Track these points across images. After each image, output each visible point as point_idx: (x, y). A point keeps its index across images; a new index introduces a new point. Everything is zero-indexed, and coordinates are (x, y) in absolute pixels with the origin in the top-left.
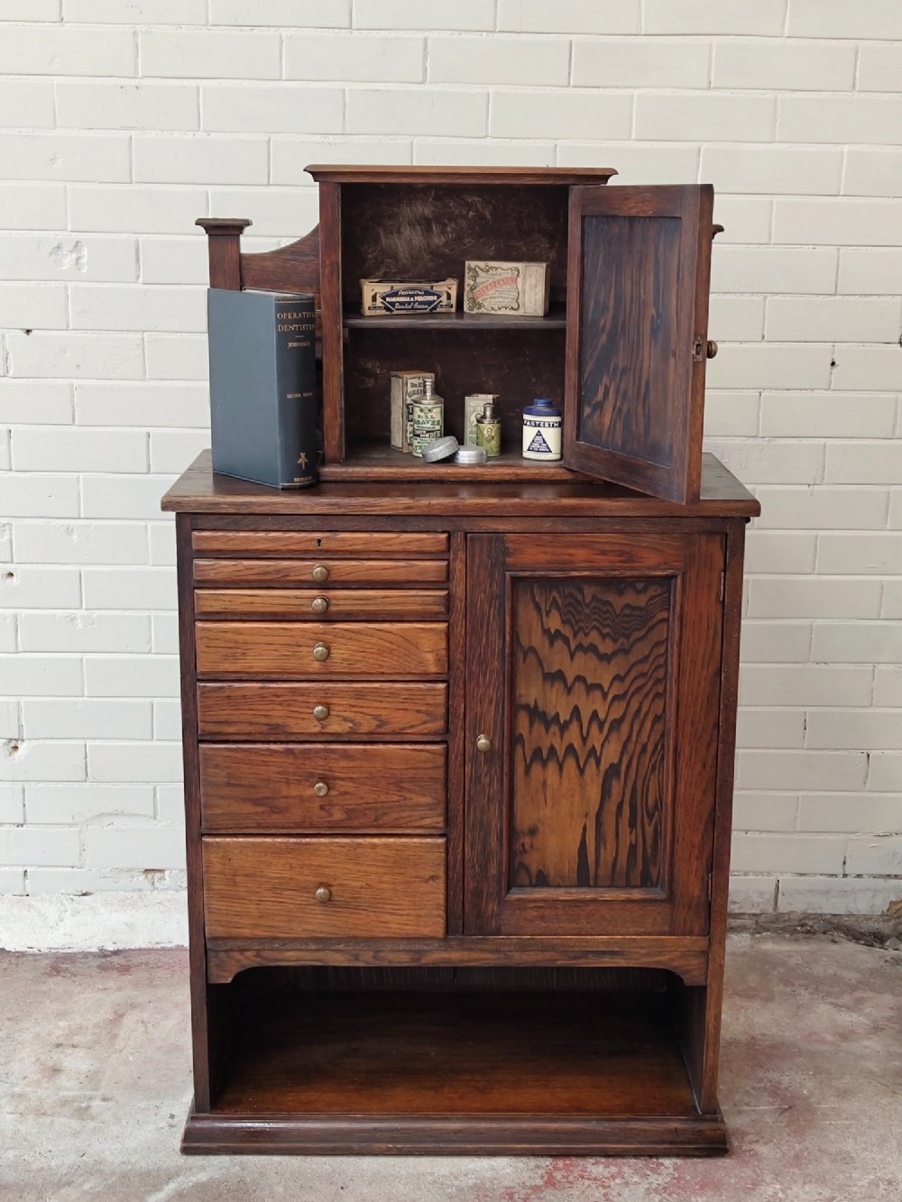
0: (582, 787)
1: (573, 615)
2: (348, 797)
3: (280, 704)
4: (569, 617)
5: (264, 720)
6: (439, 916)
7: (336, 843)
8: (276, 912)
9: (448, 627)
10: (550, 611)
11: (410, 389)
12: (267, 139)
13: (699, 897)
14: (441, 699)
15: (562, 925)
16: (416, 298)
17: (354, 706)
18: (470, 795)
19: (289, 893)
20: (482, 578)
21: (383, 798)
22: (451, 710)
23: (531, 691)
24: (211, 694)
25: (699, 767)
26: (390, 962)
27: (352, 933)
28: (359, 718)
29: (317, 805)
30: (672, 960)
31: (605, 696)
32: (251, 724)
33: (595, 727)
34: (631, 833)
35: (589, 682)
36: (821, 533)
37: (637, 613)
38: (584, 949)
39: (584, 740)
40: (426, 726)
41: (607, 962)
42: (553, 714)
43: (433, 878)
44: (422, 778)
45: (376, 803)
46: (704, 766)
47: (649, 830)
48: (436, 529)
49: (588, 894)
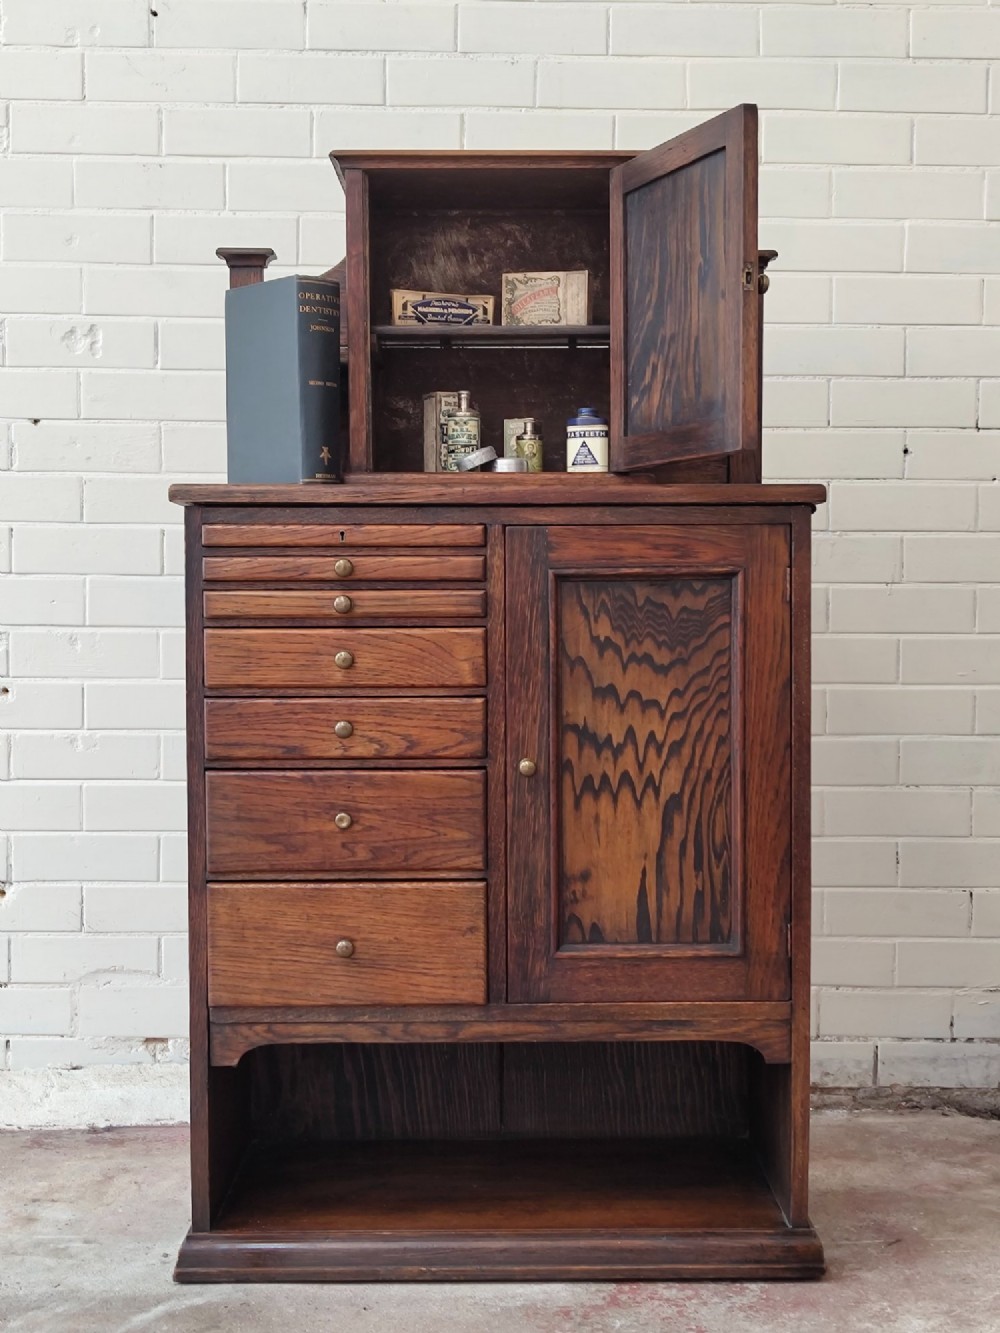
0: (640, 823)
1: (624, 620)
2: (374, 832)
3: (298, 723)
4: (620, 622)
5: (280, 742)
6: (479, 977)
7: (360, 888)
8: (291, 974)
9: (486, 632)
10: (599, 615)
11: (444, 408)
12: (296, 217)
13: (777, 953)
14: (479, 716)
15: (620, 989)
16: (450, 310)
17: (381, 725)
18: (512, 832)
19: (306, 949)
20: (522, 577)
21: (414, 833)
22: (490, 729)
23: (580, 708)
24: (220, 712)
25: (771, 795)
26: (422, 1037)
27: (378, 999)
28: (386, 738)
29: (338, 842)
30: (749, 1030)
31: (662, 714)
32: (265, 745)
33: (652, 752)
34: (697, 877)
35: (644, 698)
36: (903, 637)
37: (695, 617)
38: (646, 1018)
39: (641, 766)
40: (462, 747)
41: (674, 1035)
42: (605, 735)
43: (472, 930)
44: (458, 809)
45: (406, 839)
46: (777, 793)
47: (718, 872)
48: (471, 521)
49: (650, 951)
